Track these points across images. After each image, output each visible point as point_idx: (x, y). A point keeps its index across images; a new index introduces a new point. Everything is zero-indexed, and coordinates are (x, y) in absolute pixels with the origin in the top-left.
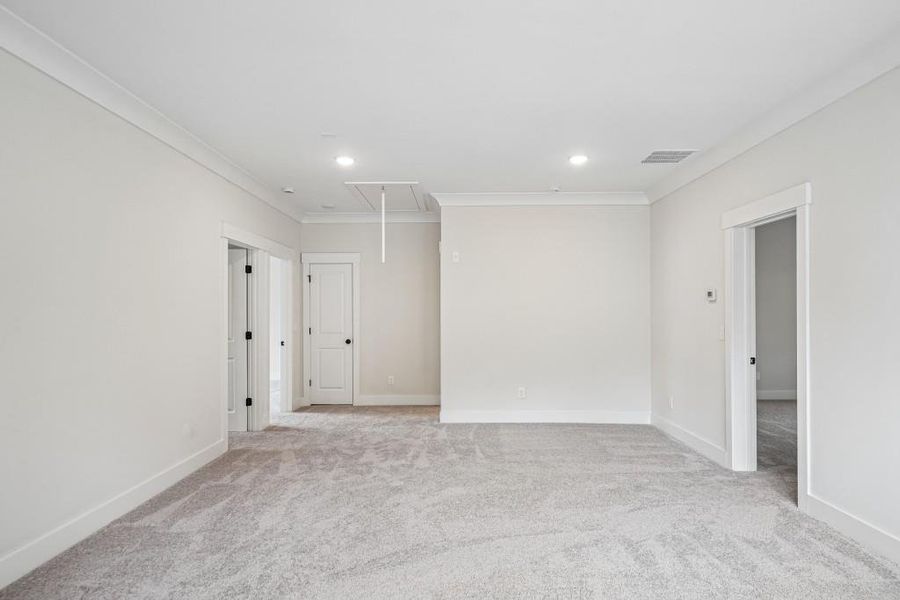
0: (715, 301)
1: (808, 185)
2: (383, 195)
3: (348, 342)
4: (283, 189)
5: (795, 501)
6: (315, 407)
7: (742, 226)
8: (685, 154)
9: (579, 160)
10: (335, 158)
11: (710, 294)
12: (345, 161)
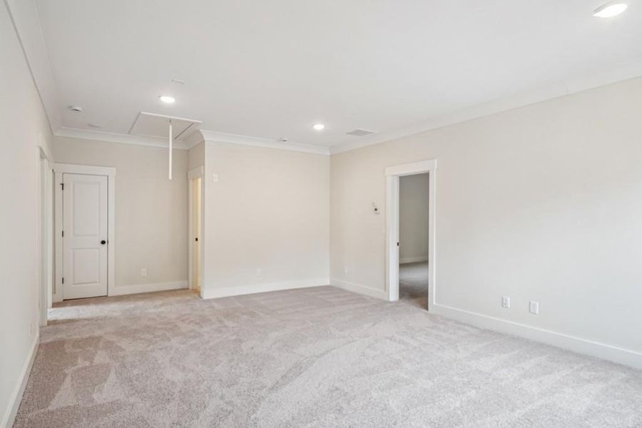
0: (379, 214)
1: (436, 161)
2: (171, 126)
3: (103, 242)
4: (70, 107)
5: (427, 308)
6: (66, 302)
7: (393, 176)
8: (365, 133)
9: (319, 127)
10: (159, 97)
11: (376, 210)
12: (168, 100)
